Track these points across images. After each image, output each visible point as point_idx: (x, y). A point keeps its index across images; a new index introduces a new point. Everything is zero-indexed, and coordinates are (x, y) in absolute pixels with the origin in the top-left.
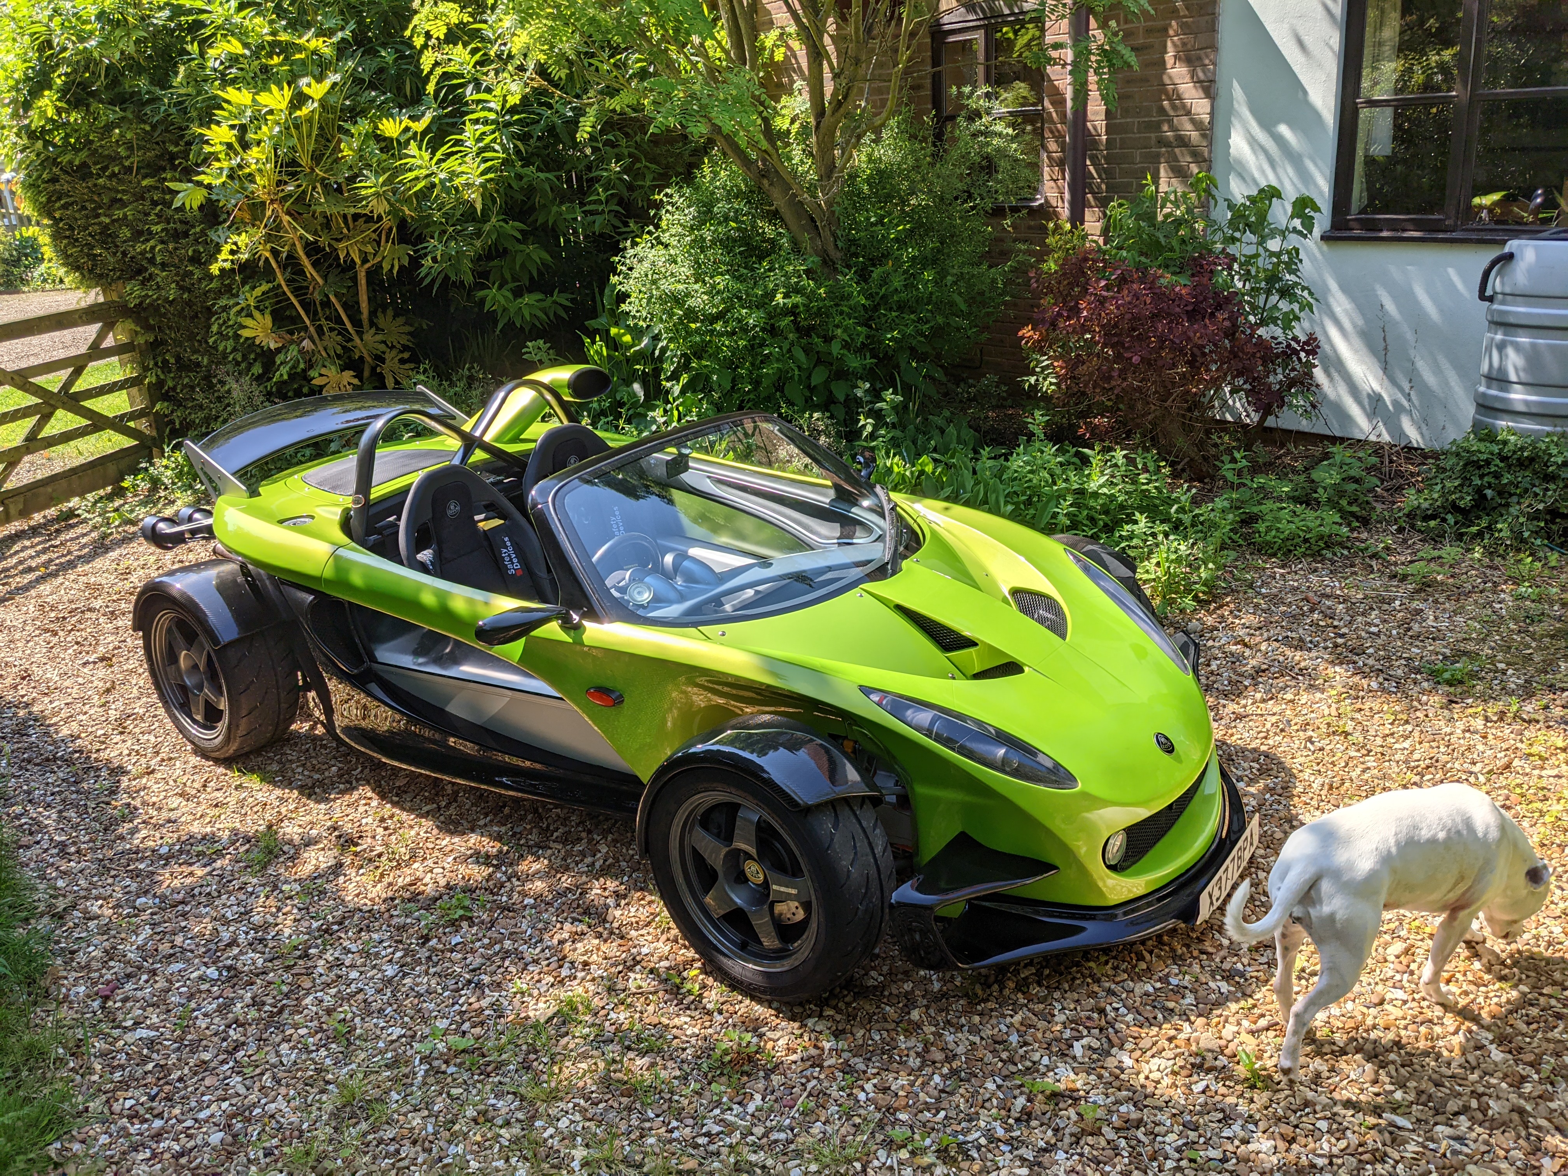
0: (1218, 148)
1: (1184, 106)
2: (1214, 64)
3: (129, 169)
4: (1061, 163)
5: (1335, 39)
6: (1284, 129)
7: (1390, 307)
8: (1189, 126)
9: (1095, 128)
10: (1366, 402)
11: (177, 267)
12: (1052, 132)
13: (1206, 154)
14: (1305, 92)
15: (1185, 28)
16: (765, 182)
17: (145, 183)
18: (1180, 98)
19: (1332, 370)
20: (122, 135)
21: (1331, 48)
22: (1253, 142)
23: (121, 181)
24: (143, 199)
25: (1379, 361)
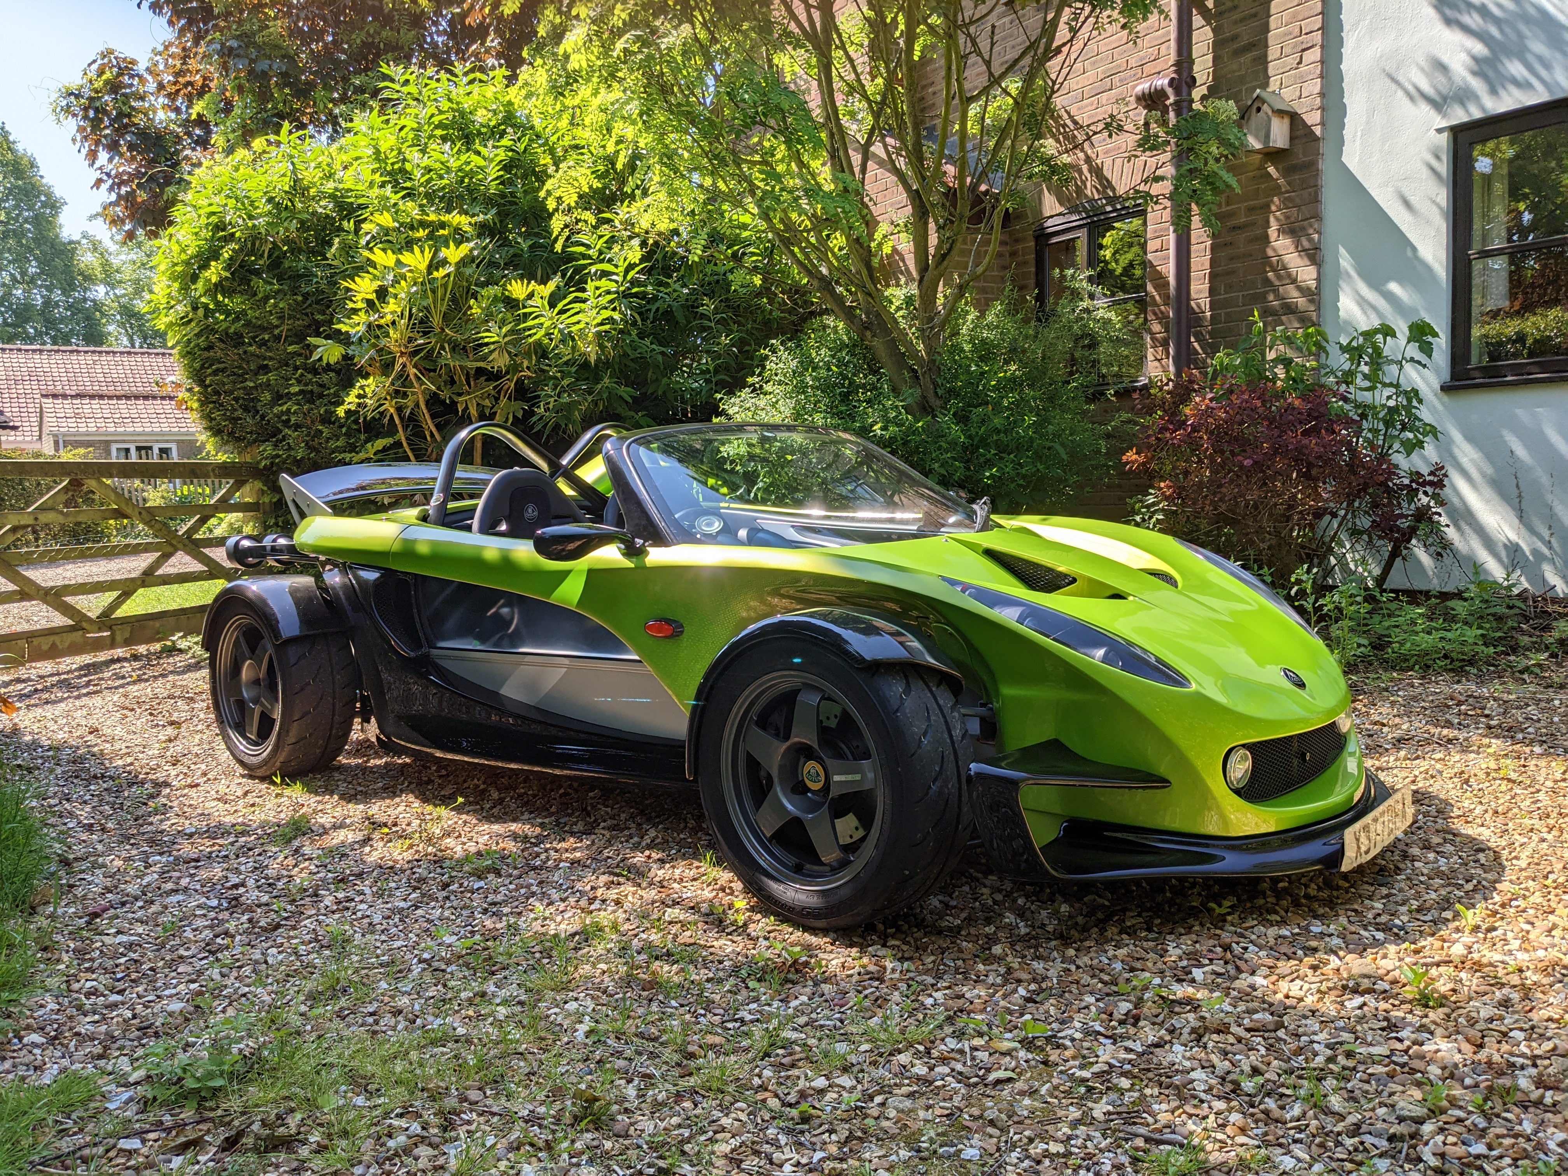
0: (1326, 311)
1: (1289, 275)
2: (1319, 233)
3: (278, 338)
4: (1165, 343)
5: (1443, 196)
6: (1394, 287)
7: (1521, 452)
8: (1295, 293)
9: (1199, 306)
10: (1503, 554)
11: (308, 427)
12: (1155, 314)
13: (1314, 318)
14: (1414, 249)
15: (1287, 203)
16: (868, 334)
17: (290, 349)
18: (1285, 268)
19: (1463, 524)
20: (275, 305)
21: (1438, 206)
22: (1362, 302)
23: (269, 349)
24: (287, 365)
25: (1514, 509)
